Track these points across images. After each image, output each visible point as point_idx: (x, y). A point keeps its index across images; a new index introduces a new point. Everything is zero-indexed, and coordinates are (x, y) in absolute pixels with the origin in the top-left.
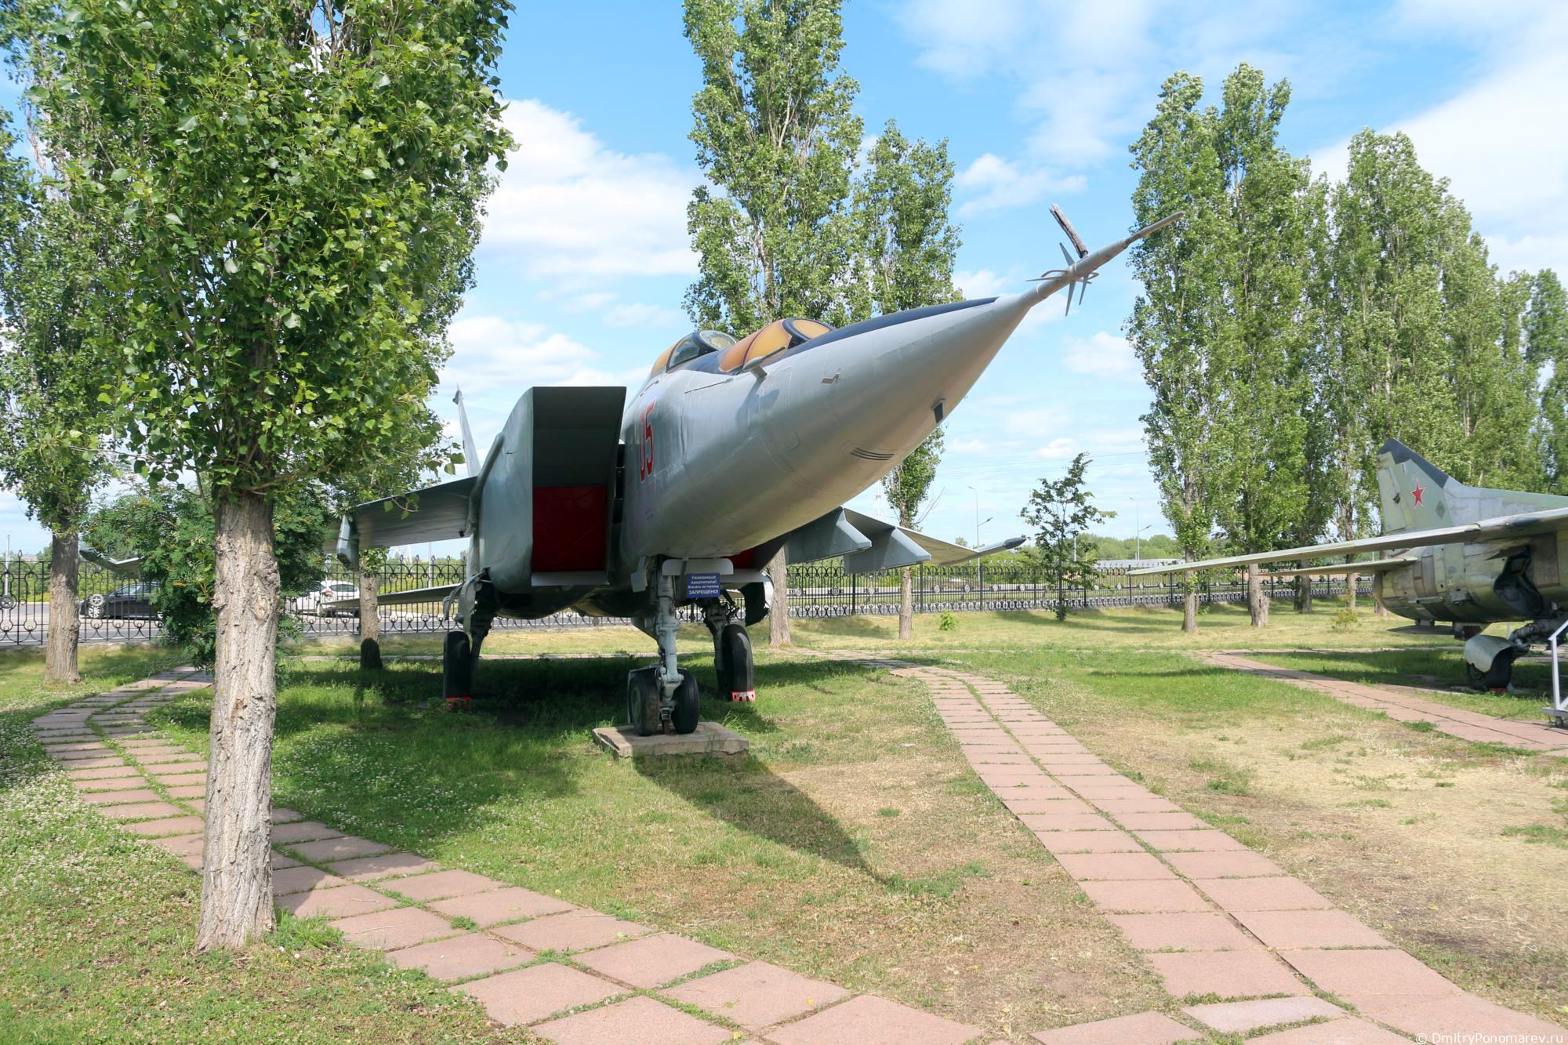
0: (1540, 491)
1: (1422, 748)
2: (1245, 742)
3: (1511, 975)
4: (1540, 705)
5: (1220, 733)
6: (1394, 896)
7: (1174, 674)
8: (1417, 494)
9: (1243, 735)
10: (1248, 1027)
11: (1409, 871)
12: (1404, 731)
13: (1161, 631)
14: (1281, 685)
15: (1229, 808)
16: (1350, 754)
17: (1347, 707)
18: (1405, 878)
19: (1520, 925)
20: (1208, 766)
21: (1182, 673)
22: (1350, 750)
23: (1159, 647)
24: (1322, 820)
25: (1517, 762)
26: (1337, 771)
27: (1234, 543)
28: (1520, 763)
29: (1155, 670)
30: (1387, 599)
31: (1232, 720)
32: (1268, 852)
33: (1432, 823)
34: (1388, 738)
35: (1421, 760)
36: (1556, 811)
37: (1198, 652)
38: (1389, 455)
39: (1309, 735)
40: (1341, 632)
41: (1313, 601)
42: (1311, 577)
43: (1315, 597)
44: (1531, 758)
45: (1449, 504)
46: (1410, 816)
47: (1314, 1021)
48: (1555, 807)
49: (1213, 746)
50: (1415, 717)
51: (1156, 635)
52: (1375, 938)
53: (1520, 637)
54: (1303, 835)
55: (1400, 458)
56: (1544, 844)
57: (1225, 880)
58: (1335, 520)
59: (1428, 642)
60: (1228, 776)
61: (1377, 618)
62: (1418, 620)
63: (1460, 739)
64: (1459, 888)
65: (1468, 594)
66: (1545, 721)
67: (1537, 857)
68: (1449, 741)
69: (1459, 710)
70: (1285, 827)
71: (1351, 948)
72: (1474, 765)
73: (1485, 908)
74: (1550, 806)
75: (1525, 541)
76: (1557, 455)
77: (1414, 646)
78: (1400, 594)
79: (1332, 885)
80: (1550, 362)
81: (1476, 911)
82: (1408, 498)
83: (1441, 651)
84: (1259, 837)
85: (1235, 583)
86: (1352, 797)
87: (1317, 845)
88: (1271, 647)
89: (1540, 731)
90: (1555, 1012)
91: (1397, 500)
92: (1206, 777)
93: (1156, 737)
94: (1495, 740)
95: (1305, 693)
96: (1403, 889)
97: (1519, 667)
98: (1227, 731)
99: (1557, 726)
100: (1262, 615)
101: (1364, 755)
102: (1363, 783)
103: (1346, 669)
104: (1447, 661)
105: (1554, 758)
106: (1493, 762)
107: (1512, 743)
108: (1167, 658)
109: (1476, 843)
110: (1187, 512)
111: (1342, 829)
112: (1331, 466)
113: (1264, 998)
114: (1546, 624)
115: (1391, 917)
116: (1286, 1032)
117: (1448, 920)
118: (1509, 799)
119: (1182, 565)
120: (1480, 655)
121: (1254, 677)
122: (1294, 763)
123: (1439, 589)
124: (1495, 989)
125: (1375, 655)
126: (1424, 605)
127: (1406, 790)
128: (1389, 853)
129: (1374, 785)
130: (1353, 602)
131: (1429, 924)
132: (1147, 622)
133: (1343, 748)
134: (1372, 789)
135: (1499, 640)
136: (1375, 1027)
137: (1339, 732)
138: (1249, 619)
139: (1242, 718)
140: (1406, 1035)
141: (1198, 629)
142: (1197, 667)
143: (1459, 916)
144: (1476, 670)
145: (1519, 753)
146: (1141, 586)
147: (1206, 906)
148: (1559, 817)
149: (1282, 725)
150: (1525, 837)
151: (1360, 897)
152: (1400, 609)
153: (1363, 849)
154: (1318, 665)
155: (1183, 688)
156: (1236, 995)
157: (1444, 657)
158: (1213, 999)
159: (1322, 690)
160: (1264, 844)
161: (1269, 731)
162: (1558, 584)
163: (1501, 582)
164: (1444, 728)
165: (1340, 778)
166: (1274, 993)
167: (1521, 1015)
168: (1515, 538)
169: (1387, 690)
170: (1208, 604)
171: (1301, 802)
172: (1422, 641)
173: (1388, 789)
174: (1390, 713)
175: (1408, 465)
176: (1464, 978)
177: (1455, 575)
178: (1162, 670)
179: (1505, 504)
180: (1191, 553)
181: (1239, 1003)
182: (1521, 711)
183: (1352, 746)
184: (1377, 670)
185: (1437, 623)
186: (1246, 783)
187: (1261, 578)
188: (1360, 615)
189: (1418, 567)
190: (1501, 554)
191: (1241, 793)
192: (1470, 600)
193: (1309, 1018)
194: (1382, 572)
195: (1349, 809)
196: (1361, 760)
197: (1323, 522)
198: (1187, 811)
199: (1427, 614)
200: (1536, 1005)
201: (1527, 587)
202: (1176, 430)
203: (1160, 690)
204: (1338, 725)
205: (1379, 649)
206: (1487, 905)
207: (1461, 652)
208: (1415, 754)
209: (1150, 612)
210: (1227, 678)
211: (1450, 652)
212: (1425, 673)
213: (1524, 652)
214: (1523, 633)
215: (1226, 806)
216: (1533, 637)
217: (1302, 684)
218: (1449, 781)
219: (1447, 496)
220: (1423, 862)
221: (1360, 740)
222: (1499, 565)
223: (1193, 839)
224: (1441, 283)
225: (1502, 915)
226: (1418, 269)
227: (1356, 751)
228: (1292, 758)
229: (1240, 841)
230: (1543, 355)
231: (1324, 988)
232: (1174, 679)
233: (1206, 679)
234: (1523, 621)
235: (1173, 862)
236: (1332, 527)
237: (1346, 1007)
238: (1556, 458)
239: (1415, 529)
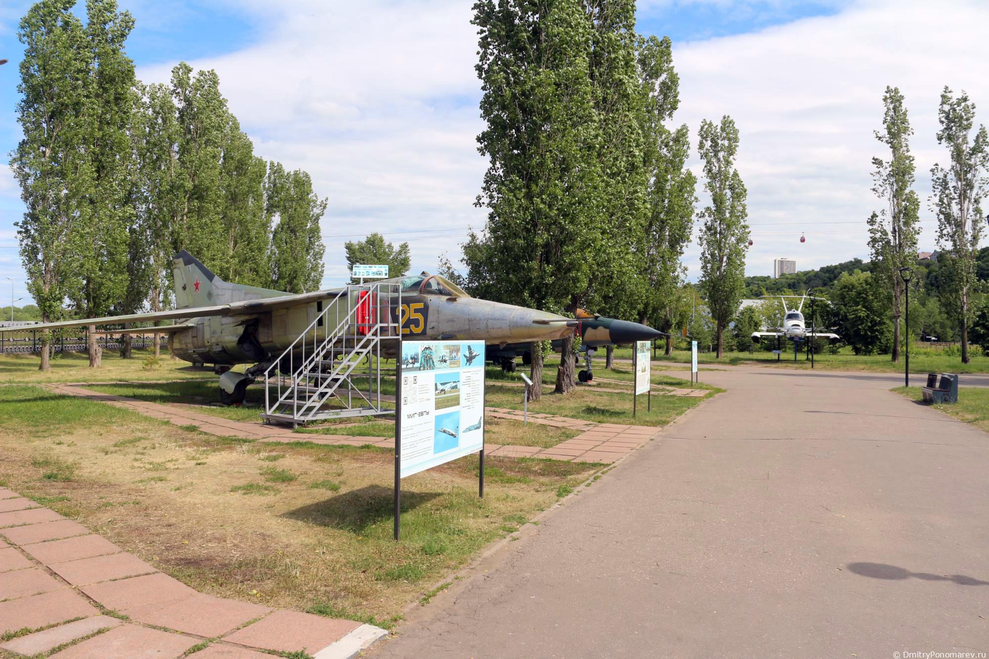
0: (269, 288)
1: (190, 442)
2: (76, 445)
3: (227, 577)
4: (259, 412)
5: (57, 439)
6: (162, 538)
7: (29, 400)
8: (197, 285)
9: (74, 440)
10: (50, 647)
11: (173, 520)
12: (180, 431)
13: (24, 371)
14: (104, 406)
15: (57, 491)
16: (145, 448)
17: (146, 419)
18: (170, 526)
19: (235, 545)
20: (46, 463)
21: (35, 399)
22: (145, 446)
23: (20, 382)
24: (121, 493)
25: (244, 447)
26: (136, 460)
27: (79, 312)
28: (245, 447)
29: (15, 398)
30: (176, 349)
31: (67, 430)
32: (80, 519)
33: (191, 488)
34: (170, 437)
35: (189, 449)
36: (261, 474)
37: (49, 385)
38: (181, 260)
39: (120, 438)
40: (148, 370)
41: (132, 351)
42: (131, 335)
43: (134, 348)
44: (251, 444)
45: (215, 292)
46: (178, 485)
47: (100, 632)
48: (261, 472)
49: (51, 449)
50: (186, 423)
51: (19, 373)
52: (148, 567)
53: (250, 373)
54: (106, 505)
55: (187, 262)
56: (253, 495)
57: (46, 543)
58: (148, 300)
59: (201, 376)
60: (60, 469)
61: (172, 362)
62: (194, 363)
63: (213, 435)
64: (202, 527)
65: (223, 347)
66: (261, 421)
67: (248, 502)
68: (206, 436)
69: (214, 417)
70: (95, 500)
71: (131, 577)
72: (219, 450)
73: (215, 538)
74: (258, 471)
75: (255, 316)
76: (279, 268)
77: (192, 379)
78: (184, 346)
79: (122, 536)
80: (278, 214)
81: (210, 541)
82: (191, 288)
83: (207, 382)
84: (75, 509)
85: (80, 339)
86: (142, 476)
87: (115, 511)
88: (101, 380)
89: (257, 427)
90: (248, 595)
91: (184, 288)
92: (42, 471)
93: (9, 445)
94: (232, 434)
95: (119, 410)
96: (168, 533)
97: (250, 390)
98: (63, 438)
99: (267, 424)
100: (97, 360)
101: (154, 448)
102: (151, 466)
103: (148, 394)
104: (210, 387)
105: (263, 443)
106: (230, 448)
107: (241, 435)
108: (25, 389)
109: (216, 498)
110: (46, 290)
111: (134, 498)
112: (147, 265)
113: (65, 623)
114: (265, 364)
115: (158, 552)
116: (79, 644)
117: (194, 549)
118: (236, 470)
119: (41, 325)
120: (227, 383)
121: (86, 401)
122: (107, 456)
123: (207, 344)
124: (217, 588)
125: (167, 384)
126: (198, 354)
127: (178, 468)
128: (162, 510)
129: (157, 467)
130: (158, 350)
131: (182, 554)
132: (14, 364)
133: (141, 444)
134: (156, 470)
135: (239, 374)
136: (141, 627)
137: (139, 434)
138: (88, 362)
139: (74, 429)
140: (160, 628)
141: (50, 369)
142: (47, 395)
143: (200, 546)
144: (226, 392)
145: (245, 441)
146: (11, 340)
147: (29, 563)
148: (263, 478)
149: (102, 432)
150: (243, 492)
151: (140, 542)
152: (184, 356)
153: (145, 510)
154: (130, 392)
155: (35, 409)
156: (44, 625)
157: (209, 385)
158: (26, 632)
159: (131, 408)
160: (77, 513)
161: (93, 436)
162: (272, 342)
163: (242, 340)
164: (204, 428)
165: (136, 464)
166: (73, 618)
167: (230, 600)
168: (250, 314)
169: (173, 406)
170: (62, 352)
171: (109, 482)
172: (197, 376)
173: (167, 469)
174: (172, 421)
175: (192, 267)
176: (199, 584)
177: (216, 336)
178: (21, 397)
179: (246, 294)
180: (48, 317)
181: (46, 631)
182: (249, 416)
183: (146, 443)
184: (168, 394)
185: (205, 365)
186: (72, 473)
187: (98, 336)
188: (161, 360)
189: (195, 330)
190: (242, 323)
191: (67, 480)
192: (224, 350)
193: (96, 631)
194: (173, 333)
195: (140, 484)
196: (152, 452)
197: (141, 301)
198: (24, 496)
199: (199, 359)
200: (239, 593)
201: (255, 342)
202: (41, 232)
203: (17, 412)
204: (139, 430)
205: (170, 381)
206: (217, 535)
207: (218, 382)
208: (185, 446)
209: (17, 357)
210: (67, 402)
211: (212, 382)
212: (197, 395)
213: (252, 382)
214: (252, 370)
215: (54, 490)
216: (258, 373)
217: (118, 404)
218: (204, 461)
219: (214, 287)
220: (182, 514)
221: (152, 439)
222: (241, 330)
223: (26, 516)
224: (222, 159)
225: (225, 541)
226: (209, 149)
227: (149, 446)
228: (107, 453)
229: (61, 514)
230: (275, 209)
231: (109, 608)
232: (28, 404)
233: (52, 403)
234: (253, 363)
235: (7, 535)
236: (146, 304)
237: (122, 618)
238: (278, 270)
239: (194, 307)
